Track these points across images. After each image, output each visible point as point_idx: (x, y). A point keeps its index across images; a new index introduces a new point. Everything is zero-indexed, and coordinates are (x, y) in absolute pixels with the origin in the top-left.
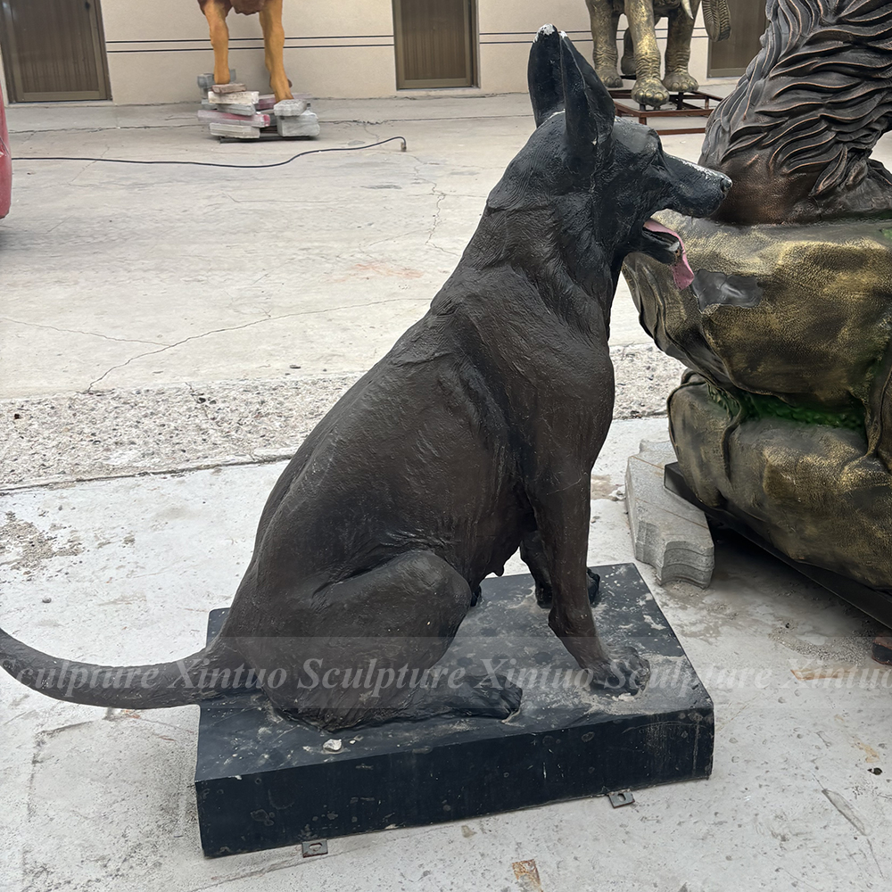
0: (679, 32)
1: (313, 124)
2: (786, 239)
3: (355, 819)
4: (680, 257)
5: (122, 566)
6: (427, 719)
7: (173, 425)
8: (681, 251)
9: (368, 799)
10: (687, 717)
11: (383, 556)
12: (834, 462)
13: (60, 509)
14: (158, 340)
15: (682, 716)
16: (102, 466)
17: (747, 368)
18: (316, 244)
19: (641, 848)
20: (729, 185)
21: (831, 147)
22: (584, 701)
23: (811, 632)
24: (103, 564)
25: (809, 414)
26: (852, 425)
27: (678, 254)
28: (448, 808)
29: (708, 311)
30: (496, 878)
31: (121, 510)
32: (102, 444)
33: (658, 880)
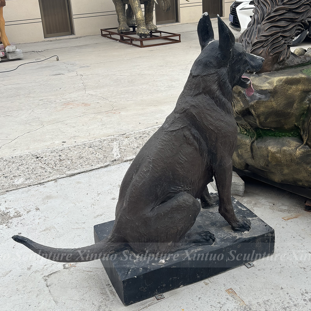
0: (149, 9)
1: (21, 54)
2: (275, 77)
3: (171, 285)
4: (250, 86)
5: (40, 218)
6: (187, 248)
7: (31, 167)
8: (251, 84)
9: (175, 278)
10: (267, 235)
11: (171, 196)
12: (293, 148)
13: (5, 202)
14: (6, 139)
15: (266, 235)
16: (13, 185)
17: (264, 121)
18: (44, 98)
19: (263, 279)
20: (264, 61)
21: (283, 45)
22: (234, 235)
23: (281, 205)
24: (33, 218)
25: (280, 134)
26: (295, 135)
27: (250, 85)
28: (198, 277)
29: (252, 103)
30: (222, 295)
31: (28, 199)
32: (9, 177)
33: (273, 287)
